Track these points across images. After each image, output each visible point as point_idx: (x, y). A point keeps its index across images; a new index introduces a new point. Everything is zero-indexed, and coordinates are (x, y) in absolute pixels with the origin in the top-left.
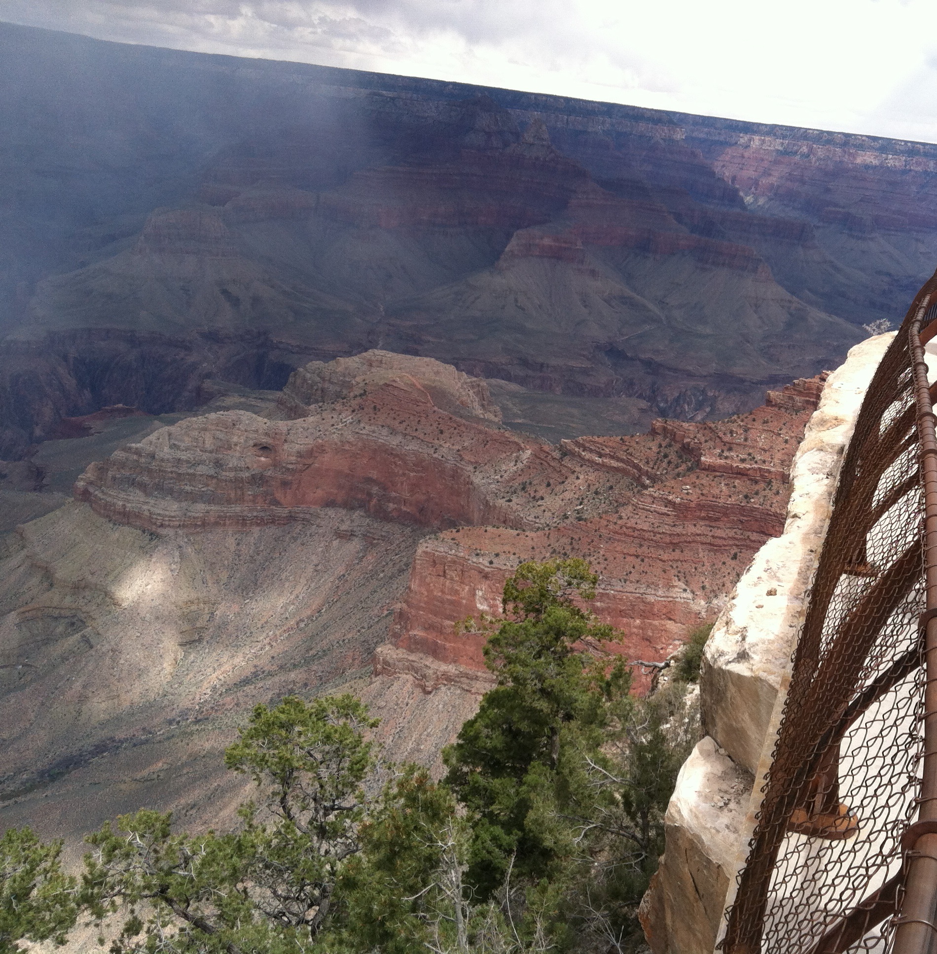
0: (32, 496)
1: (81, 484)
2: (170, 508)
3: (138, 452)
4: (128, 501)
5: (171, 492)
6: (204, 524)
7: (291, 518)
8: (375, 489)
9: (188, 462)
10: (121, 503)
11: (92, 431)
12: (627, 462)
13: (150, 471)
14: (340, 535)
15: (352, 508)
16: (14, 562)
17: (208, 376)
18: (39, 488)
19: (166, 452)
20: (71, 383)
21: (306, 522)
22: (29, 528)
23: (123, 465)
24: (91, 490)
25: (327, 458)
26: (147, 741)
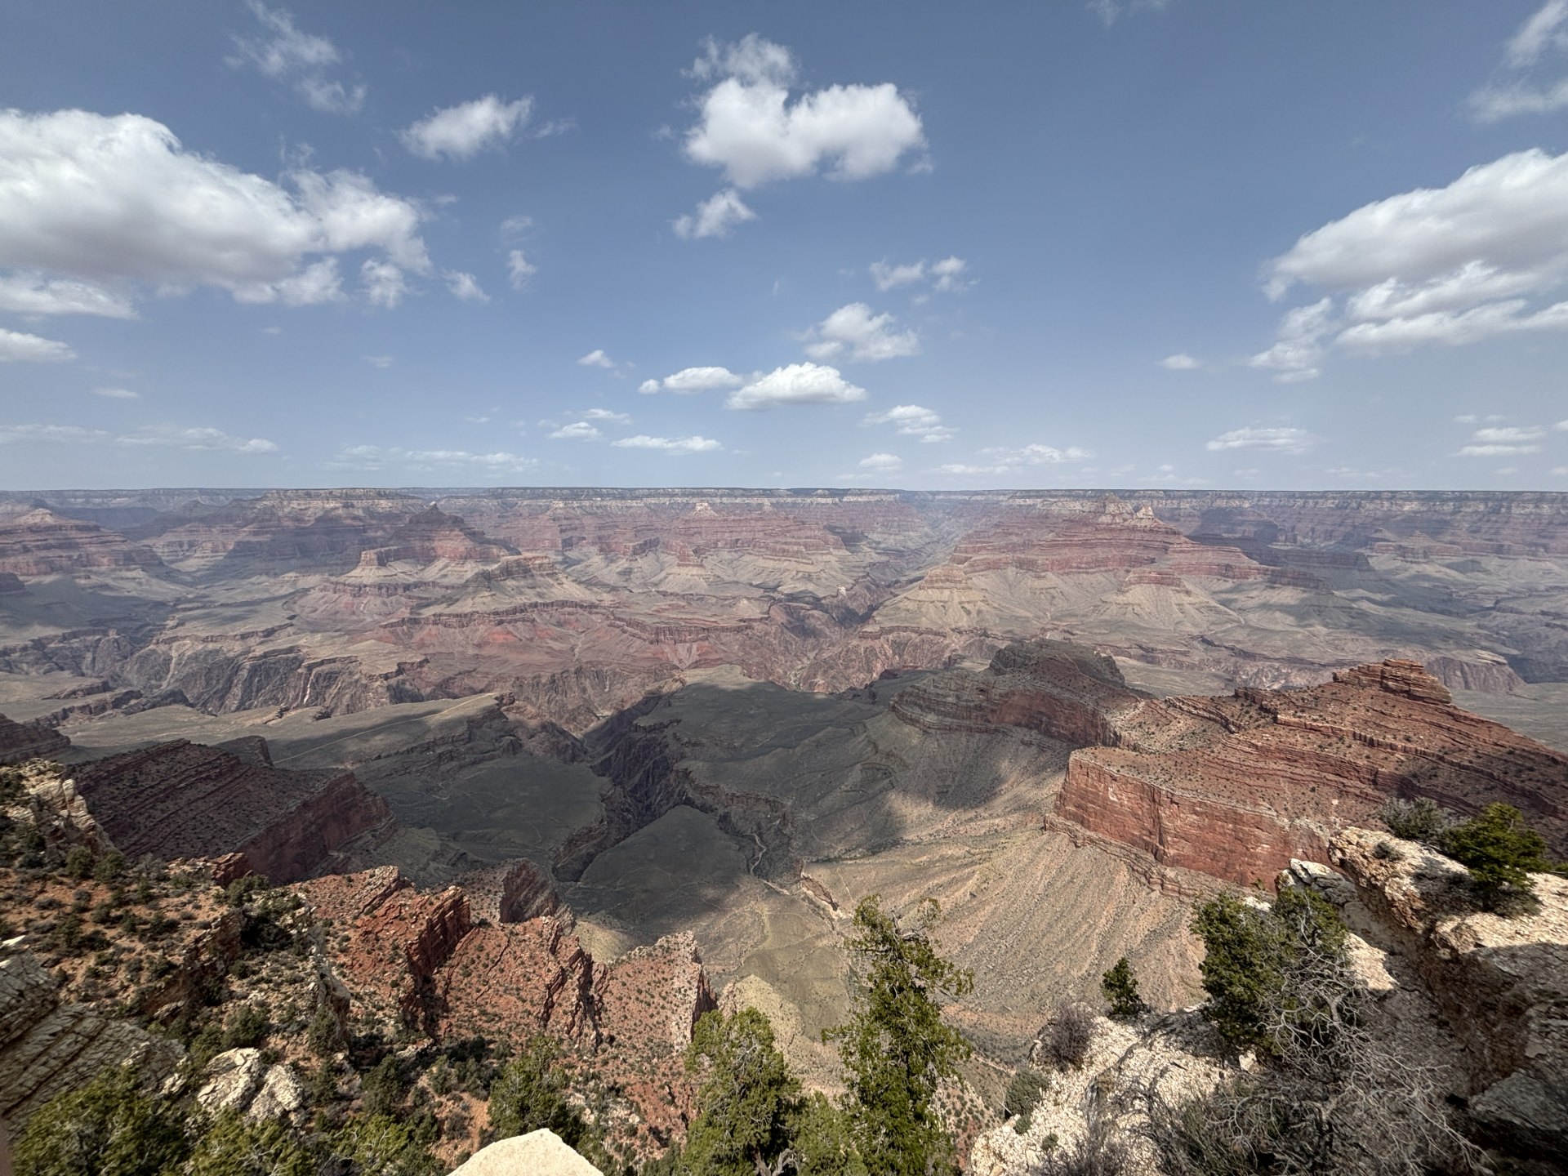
0: (869, 707)
2: (933, 718)
3: (918, 689)
4: (913, 713)
5: (934, 710)
6: (950, 729)
7: (996, 730)
8: (1044, 719)
10: (910, 714)
12: (1217, 715)
14: (1023, 743)
15: (1031, 728)
16: (860, 739)
17: (955, 650)
18: (874, 703)
19: (932, 689)
20: (890, 652)
21: (1005, 734)
22: (868, 723)
23: (911, 694)
24: (896, 706)
25: (1016, 698)
26: (919, 844)
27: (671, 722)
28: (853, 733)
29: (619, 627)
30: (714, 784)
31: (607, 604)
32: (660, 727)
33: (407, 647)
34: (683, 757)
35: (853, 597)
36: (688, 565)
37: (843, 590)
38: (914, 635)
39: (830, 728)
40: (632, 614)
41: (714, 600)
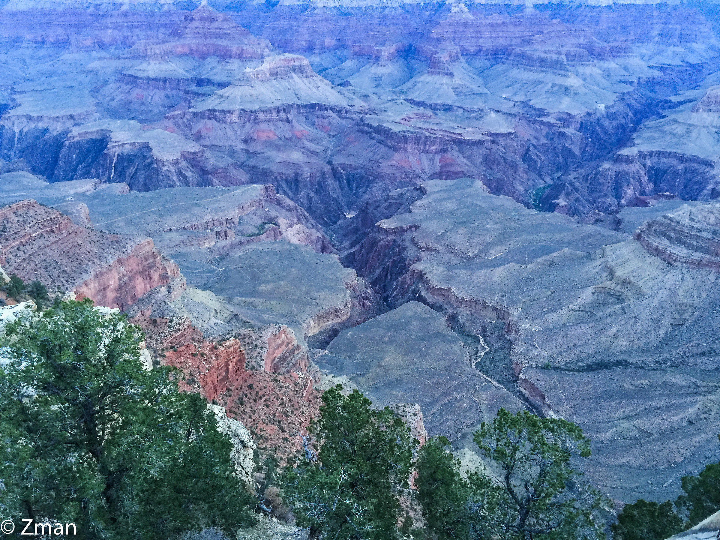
0: (613, 233)
1: (638, 231)
2: (682, 251)
3: (671, 219)
4: (660, 244)
5: (684, 243)
6: (699, 264)
9: (697, 228)
10: (656, 244)
11: (650, 205)
13: (675, 230)
16: (597, 263)
18: (617, 229)
19: (686, 221)
20: (645, 178)
22: (608, 249)
23: (662, 225)
24: (642, 235)
26: (642, 367)
27: (411, 227)
28: (589, 257)
29: (367, 133)
30: (446, 287)
31: (356, 109)
32: (402, 231)
33: (187, 138)
34: (419, 259)
35: (611, 116)
36: (439, 73)
37: (602, 107)
38: (675, 162)
39: (566, 250)
40: (379, 120)
41: (461, 111)
